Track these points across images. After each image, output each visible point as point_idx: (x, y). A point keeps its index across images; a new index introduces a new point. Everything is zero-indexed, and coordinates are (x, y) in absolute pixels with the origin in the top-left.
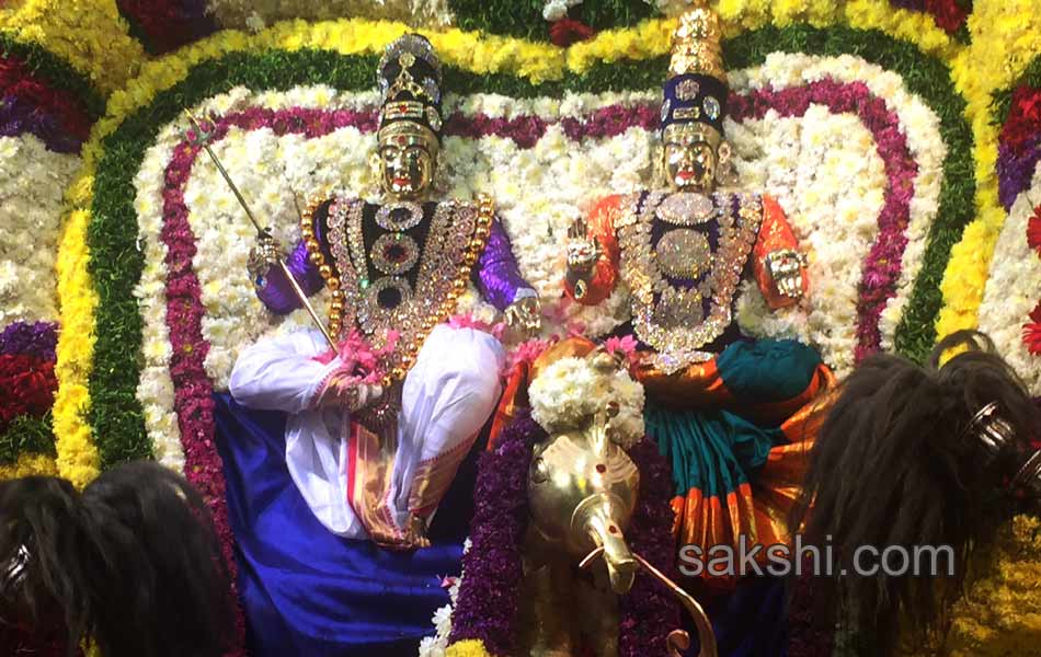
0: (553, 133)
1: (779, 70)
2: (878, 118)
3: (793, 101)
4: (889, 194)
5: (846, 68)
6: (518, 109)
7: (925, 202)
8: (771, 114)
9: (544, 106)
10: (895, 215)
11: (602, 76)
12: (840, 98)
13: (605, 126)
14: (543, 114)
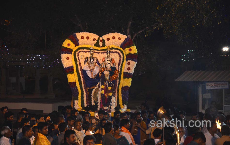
0: (100, 53)
1: (113, 50)
2: (119, 54)
3: (114, 52)
4: (120, 59)
5: (118, 51)
6: (98, 52)
7: (122, 60)
8: (113, 53)
9: (100, 51)
10: (120, 60)
11: (103, 50)
12: (117, 52)
13: (103, 53)
14: (100, 52)
